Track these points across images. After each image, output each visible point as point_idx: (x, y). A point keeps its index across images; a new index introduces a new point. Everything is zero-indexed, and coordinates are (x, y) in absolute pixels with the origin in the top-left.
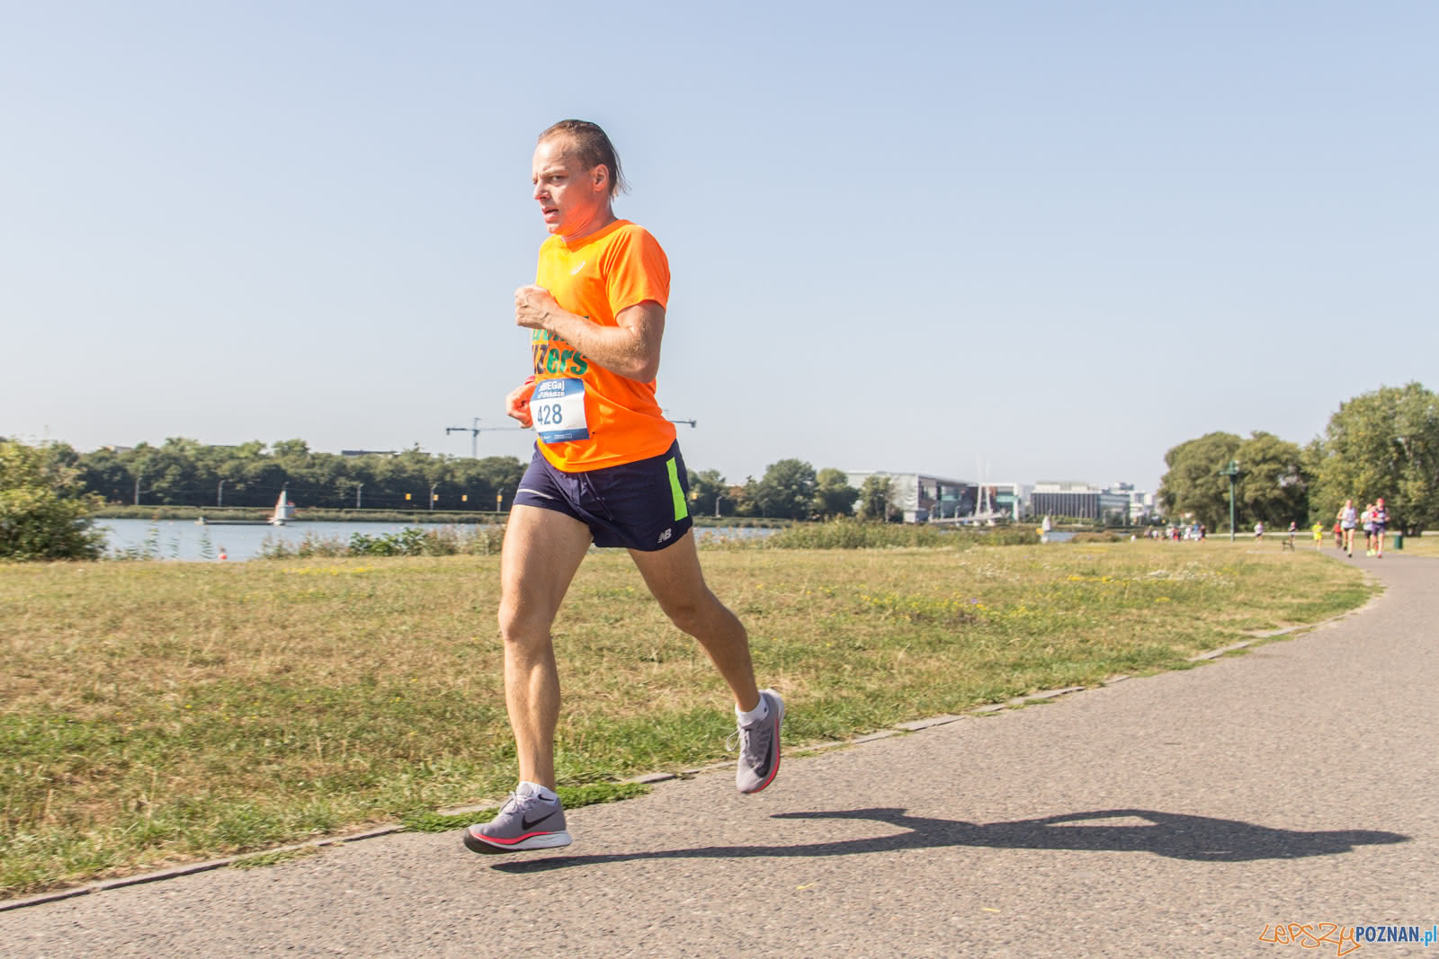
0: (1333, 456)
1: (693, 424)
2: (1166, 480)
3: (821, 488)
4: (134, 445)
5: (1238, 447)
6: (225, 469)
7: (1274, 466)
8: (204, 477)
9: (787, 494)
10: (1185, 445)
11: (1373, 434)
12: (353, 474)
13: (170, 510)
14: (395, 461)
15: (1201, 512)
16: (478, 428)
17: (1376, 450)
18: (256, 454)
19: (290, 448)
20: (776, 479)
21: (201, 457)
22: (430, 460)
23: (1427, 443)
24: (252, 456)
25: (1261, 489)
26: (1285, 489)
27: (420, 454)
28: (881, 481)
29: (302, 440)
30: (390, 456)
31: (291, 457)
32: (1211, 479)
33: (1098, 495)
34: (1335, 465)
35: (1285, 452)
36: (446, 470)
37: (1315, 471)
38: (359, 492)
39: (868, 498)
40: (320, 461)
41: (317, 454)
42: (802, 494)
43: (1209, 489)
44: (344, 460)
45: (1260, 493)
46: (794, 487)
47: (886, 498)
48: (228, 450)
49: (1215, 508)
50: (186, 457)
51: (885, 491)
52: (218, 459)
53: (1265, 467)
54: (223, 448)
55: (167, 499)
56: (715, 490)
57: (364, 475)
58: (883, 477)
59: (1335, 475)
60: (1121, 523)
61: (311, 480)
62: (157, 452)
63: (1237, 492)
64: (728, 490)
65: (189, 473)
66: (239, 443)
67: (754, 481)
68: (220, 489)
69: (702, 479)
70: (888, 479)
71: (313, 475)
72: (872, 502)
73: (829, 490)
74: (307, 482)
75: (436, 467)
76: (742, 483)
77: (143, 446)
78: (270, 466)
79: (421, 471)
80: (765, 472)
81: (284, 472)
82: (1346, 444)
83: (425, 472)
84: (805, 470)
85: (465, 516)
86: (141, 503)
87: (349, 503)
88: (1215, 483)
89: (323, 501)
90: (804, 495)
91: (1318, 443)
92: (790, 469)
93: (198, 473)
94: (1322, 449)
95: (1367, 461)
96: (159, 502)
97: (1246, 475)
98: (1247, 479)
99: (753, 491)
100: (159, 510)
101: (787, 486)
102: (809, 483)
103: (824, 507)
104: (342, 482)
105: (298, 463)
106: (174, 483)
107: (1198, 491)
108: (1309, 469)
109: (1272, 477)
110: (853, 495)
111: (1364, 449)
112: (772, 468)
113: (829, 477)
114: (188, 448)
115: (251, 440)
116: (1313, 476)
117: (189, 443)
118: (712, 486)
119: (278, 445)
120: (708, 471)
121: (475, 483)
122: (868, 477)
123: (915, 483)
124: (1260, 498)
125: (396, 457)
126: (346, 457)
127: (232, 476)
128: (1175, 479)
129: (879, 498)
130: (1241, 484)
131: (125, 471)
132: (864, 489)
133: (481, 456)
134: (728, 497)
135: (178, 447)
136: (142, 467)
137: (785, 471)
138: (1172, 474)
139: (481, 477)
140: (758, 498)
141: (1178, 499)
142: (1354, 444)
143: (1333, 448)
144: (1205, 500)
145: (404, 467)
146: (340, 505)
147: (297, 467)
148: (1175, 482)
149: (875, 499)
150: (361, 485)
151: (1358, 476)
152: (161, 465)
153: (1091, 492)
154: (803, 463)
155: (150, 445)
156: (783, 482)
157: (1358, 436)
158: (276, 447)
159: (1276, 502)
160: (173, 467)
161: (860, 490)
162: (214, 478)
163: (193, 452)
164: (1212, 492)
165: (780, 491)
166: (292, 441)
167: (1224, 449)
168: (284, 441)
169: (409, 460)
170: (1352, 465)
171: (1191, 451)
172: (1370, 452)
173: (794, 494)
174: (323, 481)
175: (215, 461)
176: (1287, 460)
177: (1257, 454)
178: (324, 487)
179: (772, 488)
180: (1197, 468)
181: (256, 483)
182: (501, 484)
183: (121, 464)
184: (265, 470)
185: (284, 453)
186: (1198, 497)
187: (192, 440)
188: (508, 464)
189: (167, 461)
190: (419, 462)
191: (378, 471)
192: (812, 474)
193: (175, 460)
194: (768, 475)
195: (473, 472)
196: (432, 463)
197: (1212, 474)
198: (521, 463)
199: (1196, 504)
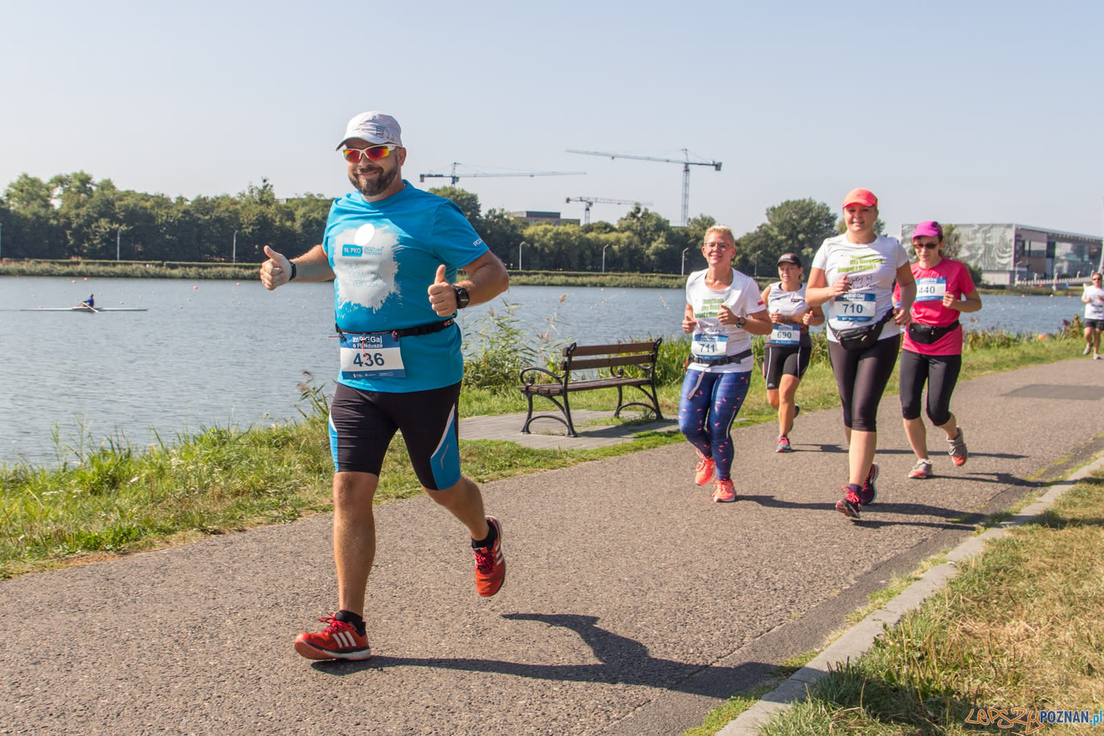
20: (776, 225)
46: (801, 236)
84: (820, 213)
92: (796, 212)
101: (794, 237)
112: (773, 212)
123: (1010, 235)
137: (789, 214)
140: (747, 251)
156: (787, 228)
165: (782, 241)
173: (801, 246)
179: (769, 237)
194: (768, 220)
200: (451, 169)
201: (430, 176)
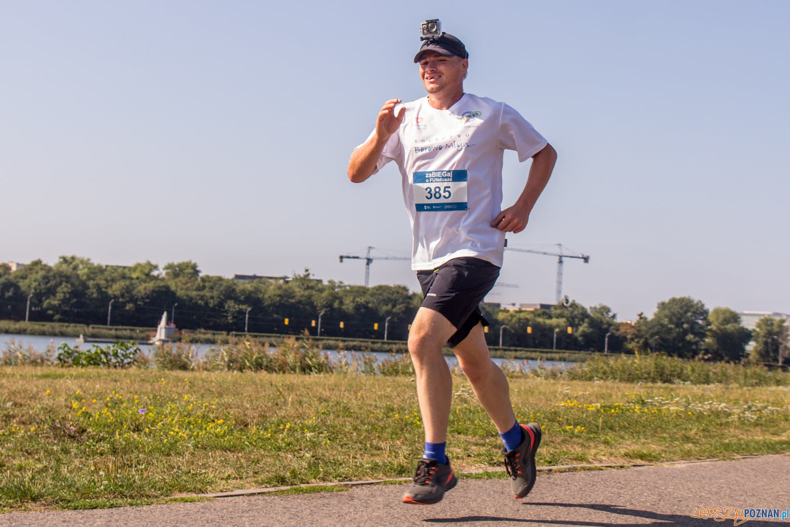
1: (586, 259)
3: (713, 327)
4: (28, 262)
6: (115, 289)
8: (95, 295)
9: (678, 333)
12: (242, 298)
13: (57, 326)
14: (285, 287)
16: (371, 256)
18: (148, 275)
19: (181, 270)
20: (666, 316)
21: (92, 276)
22: (320, 286)
24: (143, 277)
27: (310, 280)
28: (775, 323)
29: (193, 262)
30: (281, 281)
31: (182, 279)
36: (335, 297)
38: (247, 316)
39: (761, 340)
40: (211, 284)
41: (208, 277)
42: (693, 333)
44: (235, 284)
46: (685, 326)
47: (780, 340)
48: (120, 270)
50: (78, 276)
51: (779, 333)
52: (109, 278)
54: (115, 269)
55: (57, 317)
56: (605, 326)
57: (252, 299)
58: (777, 318)
61: (200, 302)
62: (50, 269)
64: (618, 327)
65: (79, 292)
66: (131, 264)
67: (646, 318)
68: (110, 308)
69: (592, 315)
70: (783, 321)
71: (202, 298)
72: (766, 343)
73: (721, 330)
74: (196, 304)
75: (325, 294)
76: (633, 319)
77: (37, 263)
78: (159, 287)
79: (310, 297)
80: (656, 310)
81: (174, 294)
83: (313, 299)
84: (697, 309)
85: (352, 344)
86: (30, 320)
87: (236, 327)
89: (211, 324)
90: (695, 334)
92: (681, 308)
93: (89, 292)
96: (50, 319)
99: (643, 328)
100: (47, 326)
101: (679, 325)
102: (700, 322)
103: (715, 347)
104: (231, 305)
105: (189, 285)
106: (64, 301)
110: (747, 336)
112: (663, 306)
113: (721, 317)
114: (81, 266)
115: (143, 261)
117: (82, 262)
118: (601, 322)
119: (169, 267)
120: (598, 307)
121: (363, 310)
122: (762, 318)
125: (287, 282)
126: (236, 281)
127: (122, 296)
129: (773, 339)
131: (17, 287)
132: (758, 330)
133: (372, 284)
134: (618, 334)
135: (71, 266)
136: (34, 284)
137: (676, 309)
139: (370, 305)
140: (648, 336)
145: (294, 292)
146: (228, 329)
147: (187, 289)
149: (769, 340)
150: (249, 309)
152: (52, 283)
154: (695, 302)
155: (43, 263)
156: (674, 319)
158: (166, 268)
160: (64, 284)
161: (754, 331)
162: (104, 298)
163: (86, 270)
165: (671, 329)
166: (183, 263)
168: (176, 263)
169: (299, 287)
173: (686, 332)
174: (212, 303)
175: (107, 280)
178: (213, 309)
179: (662, 325)
181: (145, 303)
182: (389, 313)
183: (14, 281)
184: (154, 291)
185: (176, 275)
187: (86, 259)
188: (398, 293)
189: (58, 280)
190: (308, 288)
191: (266, 296)
192: (704, 313)
193: (67, 278)
194: (659, 312)
195: (361, 300)
196: (321, 291)
198: (411, 293)
200: (366, 251)
201: (348, 257)
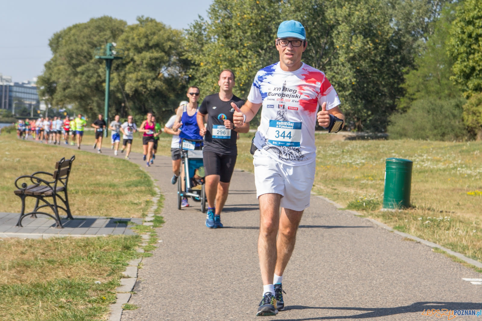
0: (216, 41)
2: (48, 66)
5: (123, 31)
7: (156, 54)
10: (70, 29)
11: (258, 18)
15: (83, 103)
17: (259, 35)
23: (311, 33)
25: (142, 79)
26: (167, 81)
32: (92, 66)
33: (10, 86)
34: (217, 51)
35: (169, 39)
37: (196, 58)
43: (89, 77)
45: (141, 83)
49: (96, 99)
53: (147, 55)
59: (217, 63)
60: (29, 114)
63: (116, 81)
82: (229, 28)
88: (96, 71)
91: (201, 27)
94: (205, 33)
95: (249, 48)
97: (129, 62)
98: (128, 67)
107: (77, 80)
108: (190, 56)
109: (154, 66)
111: (249, 34)
116: (194, 64)
124: (141, 89)
128: (56, 65)
130: (122, 74)
138: (54, 60)
141: (59, 89)
142: (238, 27)
143: (216, 32)
144: (86, 90)
148: (56, 69)
151: (241, 65)
153: (5, 83)
157: (243, 19)
159: (157, 94)
164: (93, 80)
167: (108, 33)
170: (235, 52)
171: (74, 35)
172: (253, 38)
176: (171, 48)
177: (139, 40)
180: (78, 54)
186: (79, 87)
197: (93, 61)
199: (78, 94)
